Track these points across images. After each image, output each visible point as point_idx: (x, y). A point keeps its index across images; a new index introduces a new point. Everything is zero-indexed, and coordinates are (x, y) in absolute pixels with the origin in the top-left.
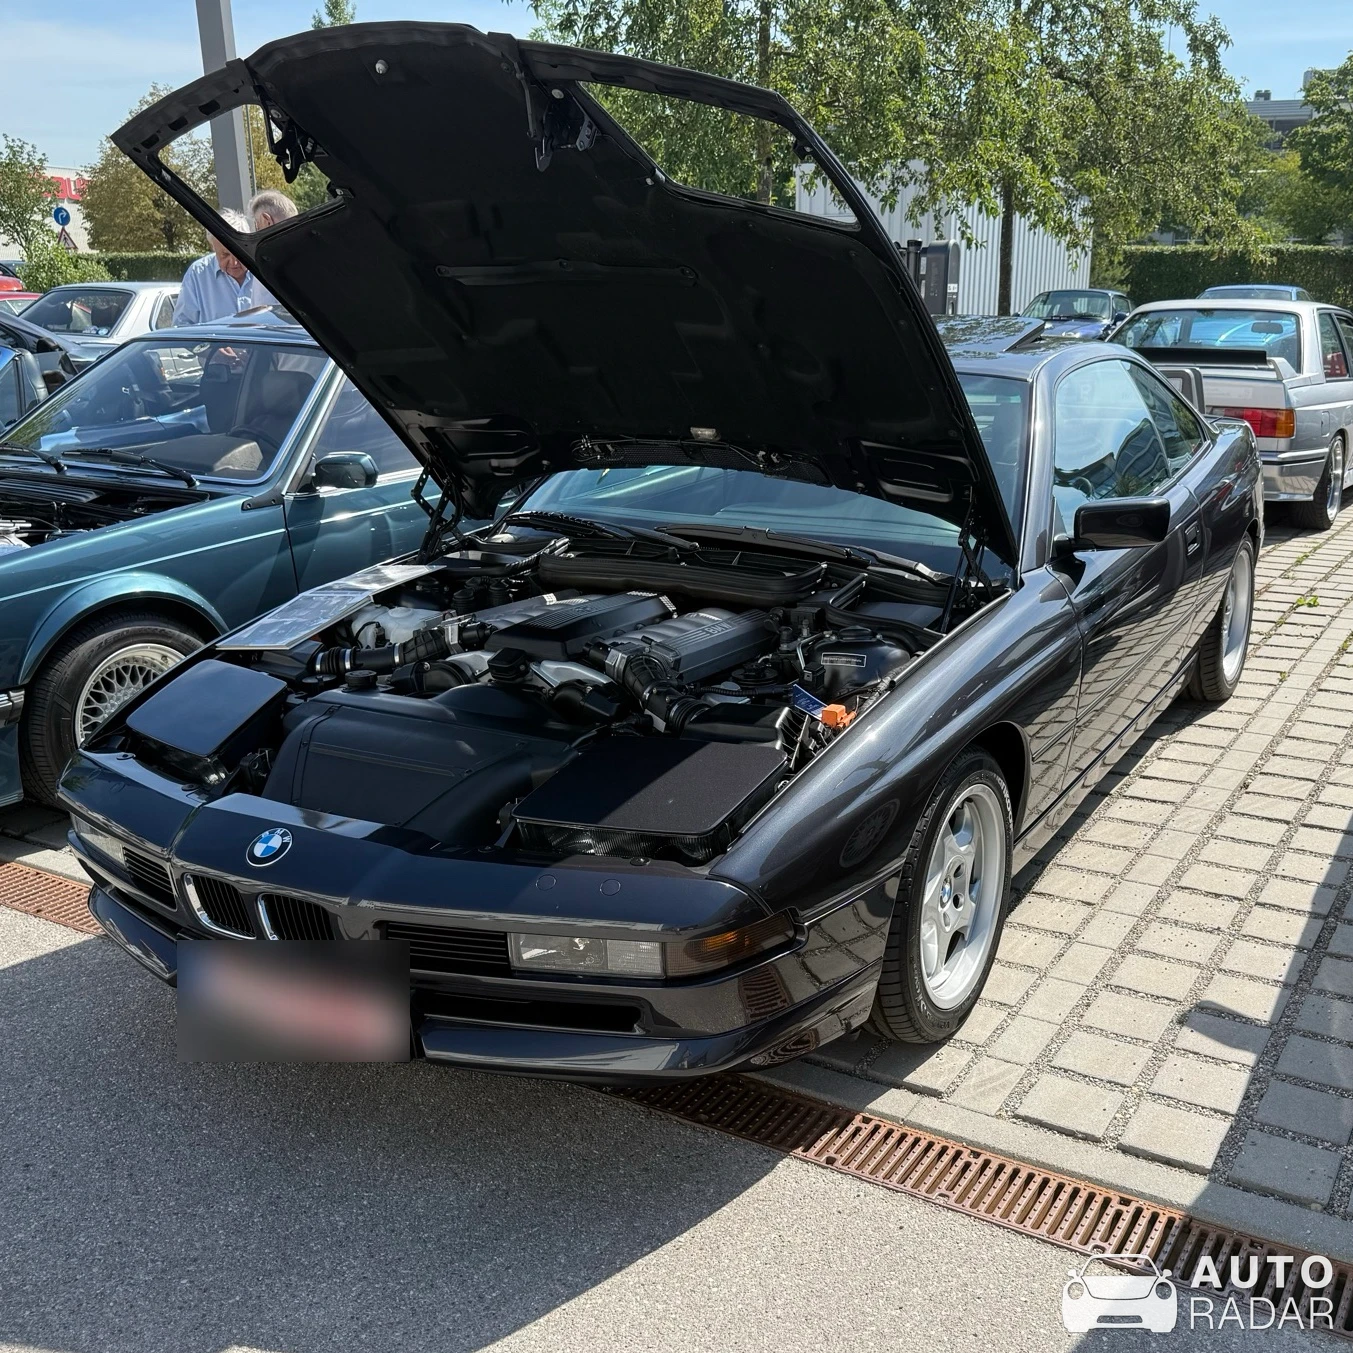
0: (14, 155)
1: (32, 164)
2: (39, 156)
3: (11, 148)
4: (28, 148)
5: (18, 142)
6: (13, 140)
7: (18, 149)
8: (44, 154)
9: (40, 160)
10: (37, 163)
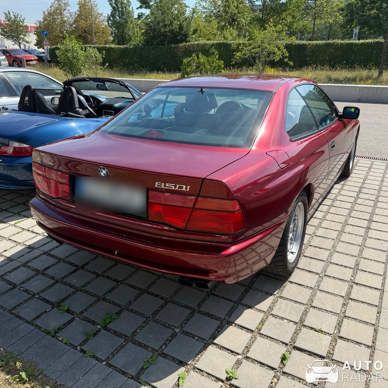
0: (16, 18)
1: (21, 21)
2: (23, 18)
3: (15, 16)
4: (20, 16)
5: (17, 14)
6: (15, 13)
7: (17, 16)
8: (24, 18)
9: (23, 19)
10: (22, 20)
